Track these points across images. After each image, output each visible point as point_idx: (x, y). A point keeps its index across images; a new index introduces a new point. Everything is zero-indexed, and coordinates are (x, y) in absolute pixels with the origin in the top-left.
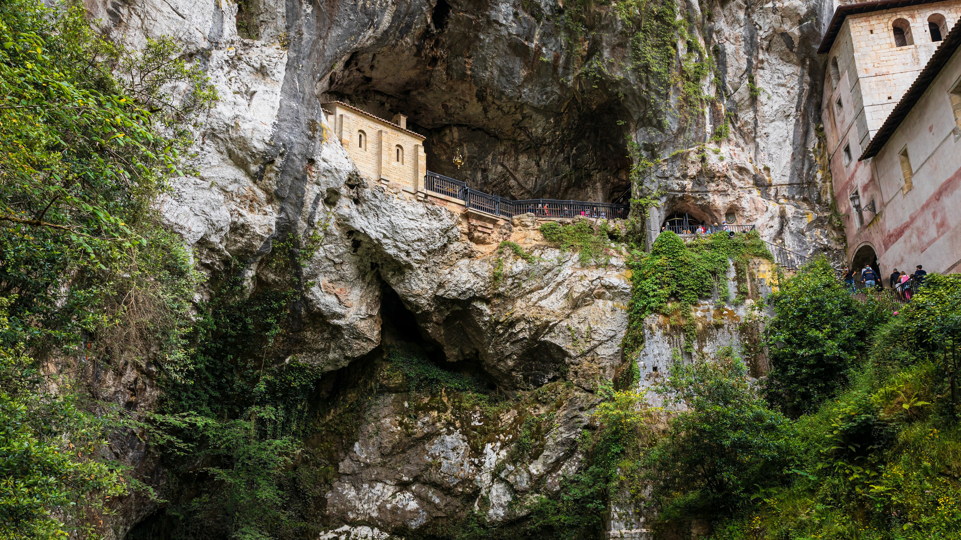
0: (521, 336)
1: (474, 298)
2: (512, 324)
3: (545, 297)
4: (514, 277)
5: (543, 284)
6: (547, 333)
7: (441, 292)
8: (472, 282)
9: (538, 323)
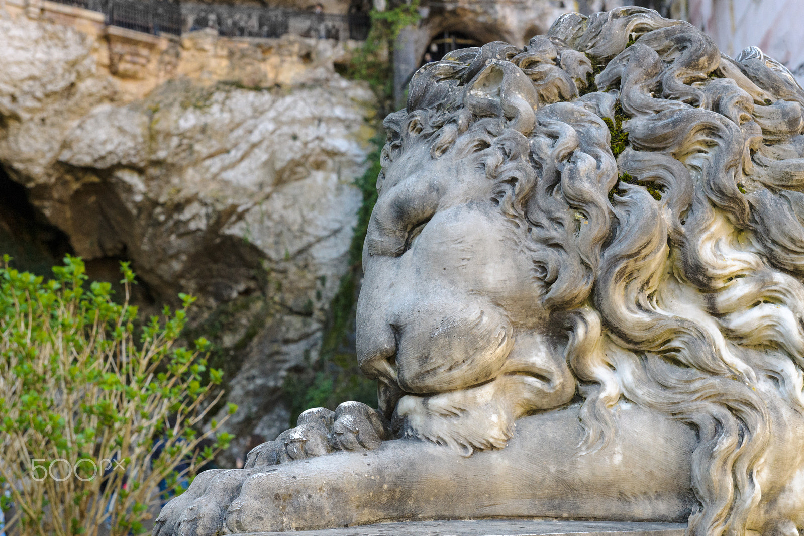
0: (193, 226)
1: (119, 166)
2: (179, 207)
3: (232, 166)
4: (182, 135)
5: (228, 146)
6: (234, 222)
7: (66, 156)
8: (116, 141)
9: (220, 207)
